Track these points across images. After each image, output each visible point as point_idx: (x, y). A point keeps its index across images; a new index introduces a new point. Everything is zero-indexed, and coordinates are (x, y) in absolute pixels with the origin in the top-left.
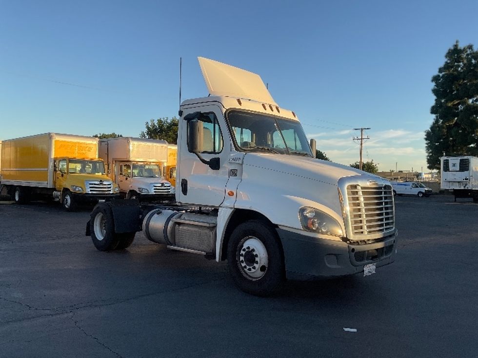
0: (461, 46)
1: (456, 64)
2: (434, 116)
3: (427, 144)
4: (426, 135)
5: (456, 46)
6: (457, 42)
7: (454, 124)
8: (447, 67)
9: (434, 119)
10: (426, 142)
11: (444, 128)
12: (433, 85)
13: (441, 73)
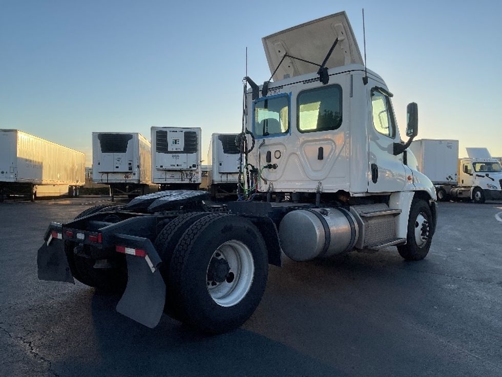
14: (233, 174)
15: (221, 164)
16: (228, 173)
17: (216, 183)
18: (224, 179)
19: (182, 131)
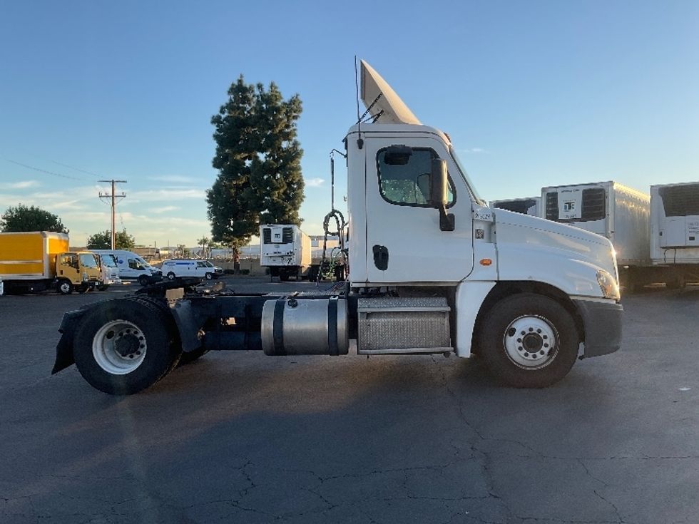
0: (246, 83)
1: (241, 105)
2: (217, 172)
3: (210, 208)
4: (208, 197)
5: (240, 81)
6: (241, 76)
7: (243, 184)
8: (230, 107)
9: (218, 176)
10: (208, 205)
11: (231, 188)
12: (214, 129)
13: (223, 113)
14: (687, 249)
15: (661, 234)
16: (675, 248)
17: (655, 263)
18: (670, 257)
19: (577, 190)
